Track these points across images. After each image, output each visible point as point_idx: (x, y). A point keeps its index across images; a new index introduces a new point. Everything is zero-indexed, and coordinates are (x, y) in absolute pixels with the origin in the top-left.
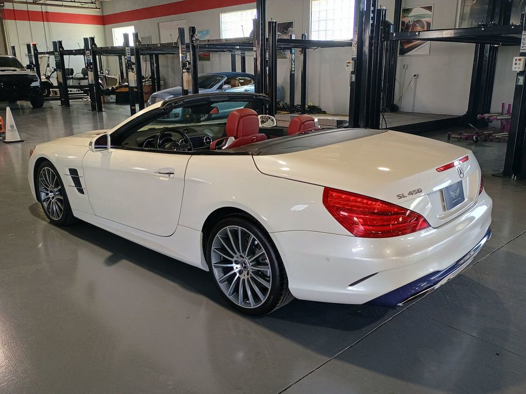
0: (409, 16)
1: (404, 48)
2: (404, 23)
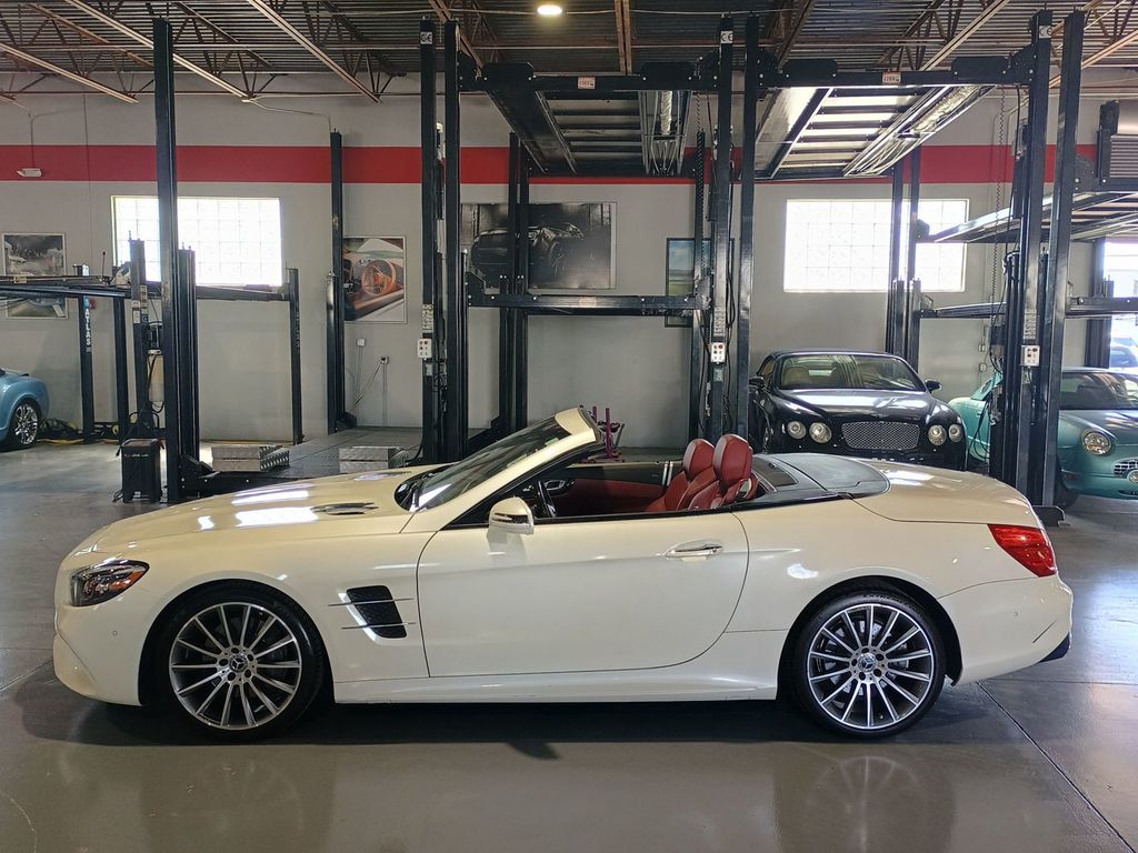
0: (359, 250)
1: (353, 308)
2: (348, 264)
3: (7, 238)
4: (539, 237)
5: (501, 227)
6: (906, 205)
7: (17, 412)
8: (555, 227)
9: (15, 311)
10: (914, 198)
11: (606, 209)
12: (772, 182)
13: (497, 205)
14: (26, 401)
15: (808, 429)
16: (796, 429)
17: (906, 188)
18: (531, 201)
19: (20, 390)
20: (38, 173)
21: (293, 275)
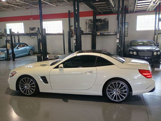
0: (72, 27)
1: (72, 36)
2: (71, 29)
3: (29, 28)
4: (98, 24)
5: (92, 23)
6: (157, 15)
7: (30, 51)
8: (100, 22)
9: (31, 37)
10: (159, 14)
11: (108, 19)
12: (134, 13)
13: (92, 20)
14: (31, 49)
15: (133, 53)
16: (131, 53)
17: (158, 12)
18: (96, 19)
19: (30, 48)
20: (32, 19)
21: (63, 31)
